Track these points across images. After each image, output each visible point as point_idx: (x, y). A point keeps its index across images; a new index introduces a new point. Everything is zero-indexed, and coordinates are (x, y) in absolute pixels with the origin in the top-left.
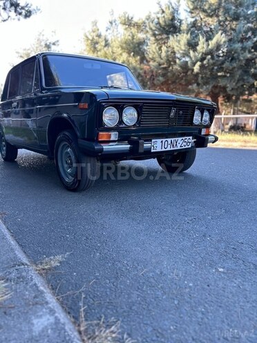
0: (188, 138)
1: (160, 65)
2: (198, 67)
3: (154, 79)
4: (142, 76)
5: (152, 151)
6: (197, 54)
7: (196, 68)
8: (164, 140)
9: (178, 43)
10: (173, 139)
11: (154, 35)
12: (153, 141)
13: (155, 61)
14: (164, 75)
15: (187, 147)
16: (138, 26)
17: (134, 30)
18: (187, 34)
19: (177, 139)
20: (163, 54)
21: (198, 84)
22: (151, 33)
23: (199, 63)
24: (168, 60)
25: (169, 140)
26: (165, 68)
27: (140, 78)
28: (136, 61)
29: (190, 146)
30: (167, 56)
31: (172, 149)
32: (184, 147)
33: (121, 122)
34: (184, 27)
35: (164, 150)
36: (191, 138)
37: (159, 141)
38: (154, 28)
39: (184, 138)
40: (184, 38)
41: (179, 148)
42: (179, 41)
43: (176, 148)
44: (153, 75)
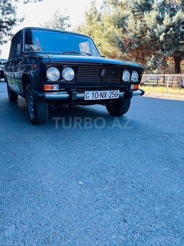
0: (116, 91)
1: (136, 35)
2: (163, 37)
3: (131, 45)
4: (122, 43)
5: (85, 99)
6: (162, 26)
7: (161, 38)
8: (95, 92)
9: (150, 18)
10: (102, 92)
11: (133, 12)
12: (86, 92)
13: (132, 32)
14: (138, 43)
15: (115, 98)
16: (121, 5)
17: (119, 8)
18: (156, 11)
19: (106, 92)
20: (138, 27)
21: (163, 50)
22: (130, 10)
23: (164, 34)
24: (141, 31)
25: (99, 92)
26: (139, 37)
27: (121, 45)
28: (119, 32)
29: (118, 97)
30: (141, 28)
31: (102, 98)
32: (112, 98)
33: (61, 77)
34: (154, 6)
35: (94, 99)
36: (119, 91)
37: (91, 92)
38: (132, 7)
39: (112, 91)
40: (154, 14)
41: (108, 98)
42: (150, 17)
43: (105, 98)
44: (131, 43)
